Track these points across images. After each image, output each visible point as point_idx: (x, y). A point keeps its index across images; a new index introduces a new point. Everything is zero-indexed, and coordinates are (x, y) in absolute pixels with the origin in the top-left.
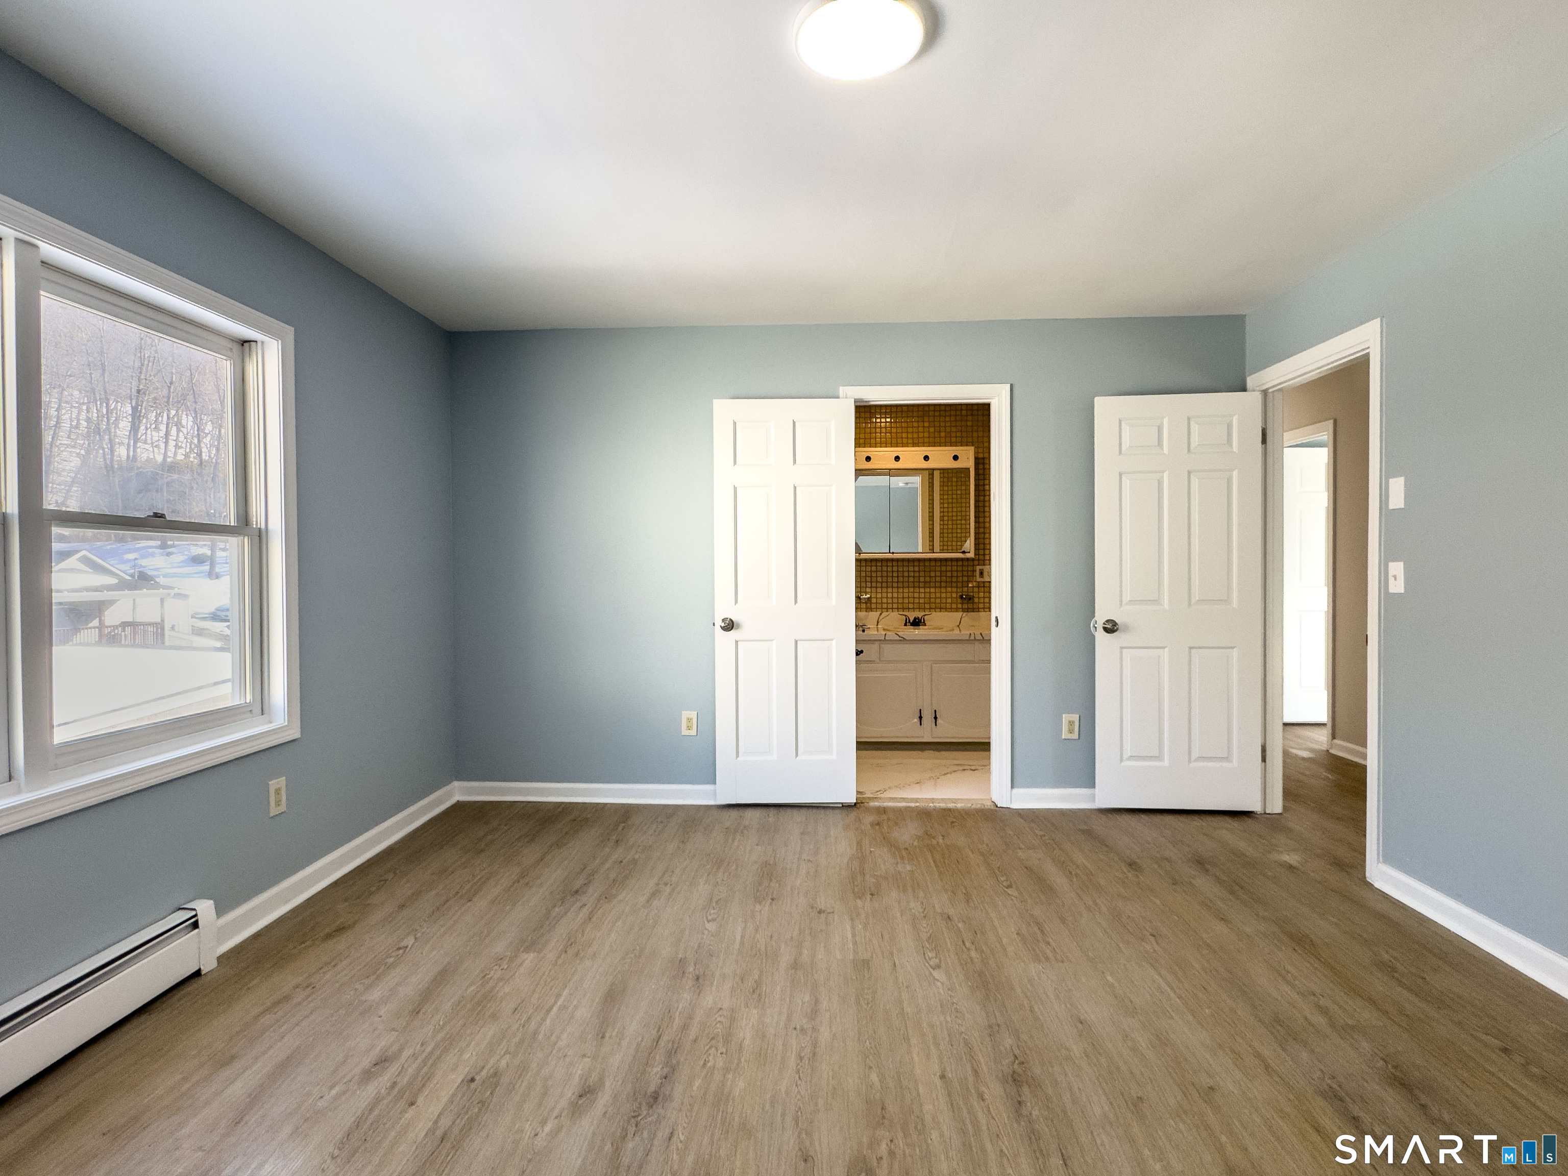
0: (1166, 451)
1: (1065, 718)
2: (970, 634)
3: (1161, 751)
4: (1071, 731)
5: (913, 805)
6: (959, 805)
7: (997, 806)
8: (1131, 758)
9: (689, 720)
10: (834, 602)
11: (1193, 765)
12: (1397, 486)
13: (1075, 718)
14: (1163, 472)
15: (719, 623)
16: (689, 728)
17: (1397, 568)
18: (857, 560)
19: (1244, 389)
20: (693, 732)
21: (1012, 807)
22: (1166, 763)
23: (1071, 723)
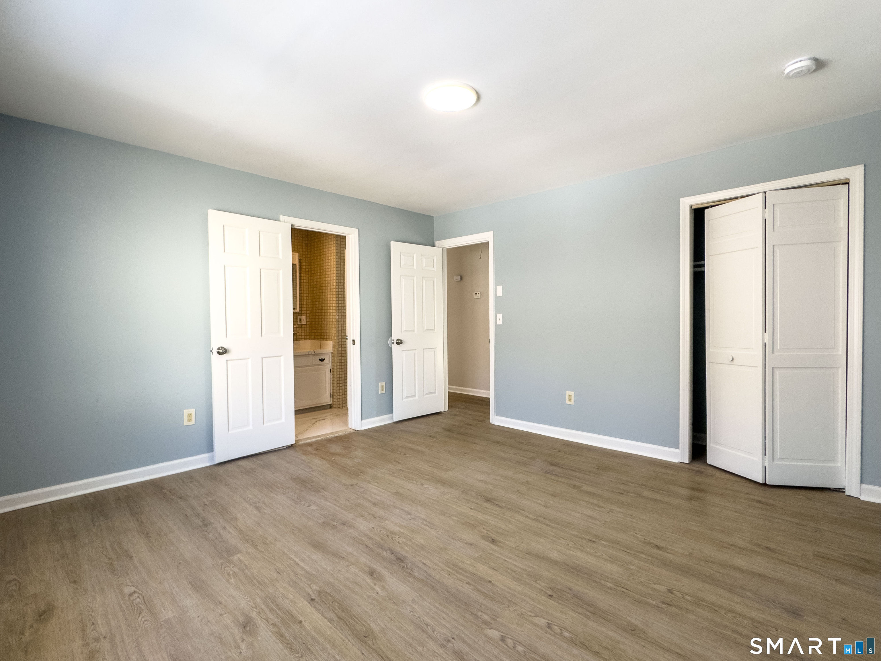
0: (415, 268)
1: (380, 384)
2: (309, 352)
3: (415, 394)
4: (382, 390)
5: (320, 438)
6: (340, 434)
7: (356, 431)
8: (407, 397)
9: (190, 415)
10: (282, 335)
11: (425, 396)
12: (499, 289)
13: (384, 384)
14: (414, 276)
15: (215, 351)
16: (190, 420)
17: (500, 316)
18: (294, 313)
19: (434, 246)
20: (193, 422)
21: (362, 429)
22: (417, 397)
23: (382, 386)
